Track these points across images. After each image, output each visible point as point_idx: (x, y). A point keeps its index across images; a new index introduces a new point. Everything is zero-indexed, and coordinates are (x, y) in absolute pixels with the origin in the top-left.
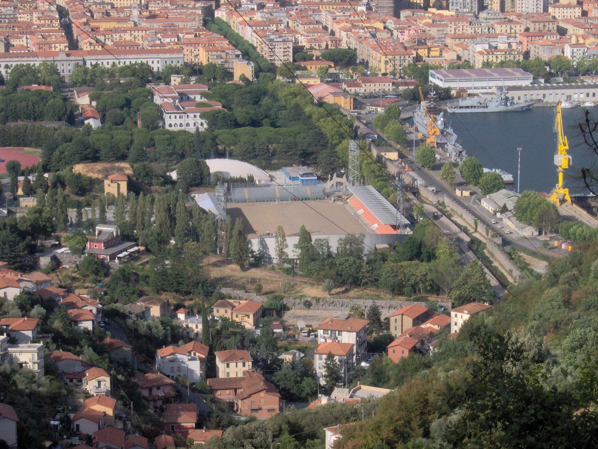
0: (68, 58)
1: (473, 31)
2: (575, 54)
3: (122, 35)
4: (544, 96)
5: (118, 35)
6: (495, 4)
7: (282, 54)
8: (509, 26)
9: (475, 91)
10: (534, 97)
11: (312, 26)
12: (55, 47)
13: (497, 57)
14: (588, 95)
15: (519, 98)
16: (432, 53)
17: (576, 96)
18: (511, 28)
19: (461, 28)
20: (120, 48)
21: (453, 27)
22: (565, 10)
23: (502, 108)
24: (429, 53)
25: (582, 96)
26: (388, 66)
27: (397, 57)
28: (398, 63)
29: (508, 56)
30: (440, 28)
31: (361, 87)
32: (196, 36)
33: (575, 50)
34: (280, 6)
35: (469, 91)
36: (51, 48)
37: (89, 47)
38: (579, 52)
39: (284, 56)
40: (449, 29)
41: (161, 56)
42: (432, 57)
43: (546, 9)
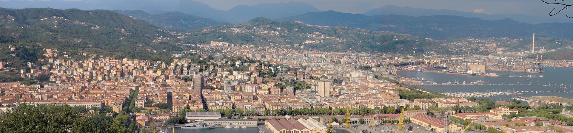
0: (60, 103)
1: (222, 98)
2: (246, 108)
3: (94, 95)
4: (222, 123)
5: (92, 95)
6: (238, 88)
7: (140, 104)
8: (235, 96)
9: (197, 120)
10: (217, 124)
11: (163, 94)
12: (64, 99)
13: (216, 108)
14: (238, 123)
15: (212, 124)
16: (194, 106)
17: (234, 123)
18: (236, 97)
19: (217, 97)
20: (86, 100)
21: (215, 96)
22: (262, 91)
23: (202, 127)
24: (193, 105)
25: (236, 123)
26: (175, 110)
27: (179, 107)
28: (179, 108)
29: (221, 108)
30: (210, 96)
31: (158, 117)
32: (117, 96)
33: (246, 106)
34: (163, 86)
35: (196, 120)
36: (62, 99)
37: (75, 99)
38: (248, 107)
39: (141, 105)
40: (213, 97)
41: (93, 103)
42: (195, 107)
43: (256, 91)
